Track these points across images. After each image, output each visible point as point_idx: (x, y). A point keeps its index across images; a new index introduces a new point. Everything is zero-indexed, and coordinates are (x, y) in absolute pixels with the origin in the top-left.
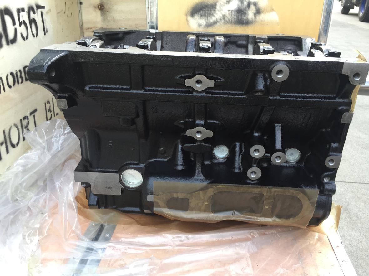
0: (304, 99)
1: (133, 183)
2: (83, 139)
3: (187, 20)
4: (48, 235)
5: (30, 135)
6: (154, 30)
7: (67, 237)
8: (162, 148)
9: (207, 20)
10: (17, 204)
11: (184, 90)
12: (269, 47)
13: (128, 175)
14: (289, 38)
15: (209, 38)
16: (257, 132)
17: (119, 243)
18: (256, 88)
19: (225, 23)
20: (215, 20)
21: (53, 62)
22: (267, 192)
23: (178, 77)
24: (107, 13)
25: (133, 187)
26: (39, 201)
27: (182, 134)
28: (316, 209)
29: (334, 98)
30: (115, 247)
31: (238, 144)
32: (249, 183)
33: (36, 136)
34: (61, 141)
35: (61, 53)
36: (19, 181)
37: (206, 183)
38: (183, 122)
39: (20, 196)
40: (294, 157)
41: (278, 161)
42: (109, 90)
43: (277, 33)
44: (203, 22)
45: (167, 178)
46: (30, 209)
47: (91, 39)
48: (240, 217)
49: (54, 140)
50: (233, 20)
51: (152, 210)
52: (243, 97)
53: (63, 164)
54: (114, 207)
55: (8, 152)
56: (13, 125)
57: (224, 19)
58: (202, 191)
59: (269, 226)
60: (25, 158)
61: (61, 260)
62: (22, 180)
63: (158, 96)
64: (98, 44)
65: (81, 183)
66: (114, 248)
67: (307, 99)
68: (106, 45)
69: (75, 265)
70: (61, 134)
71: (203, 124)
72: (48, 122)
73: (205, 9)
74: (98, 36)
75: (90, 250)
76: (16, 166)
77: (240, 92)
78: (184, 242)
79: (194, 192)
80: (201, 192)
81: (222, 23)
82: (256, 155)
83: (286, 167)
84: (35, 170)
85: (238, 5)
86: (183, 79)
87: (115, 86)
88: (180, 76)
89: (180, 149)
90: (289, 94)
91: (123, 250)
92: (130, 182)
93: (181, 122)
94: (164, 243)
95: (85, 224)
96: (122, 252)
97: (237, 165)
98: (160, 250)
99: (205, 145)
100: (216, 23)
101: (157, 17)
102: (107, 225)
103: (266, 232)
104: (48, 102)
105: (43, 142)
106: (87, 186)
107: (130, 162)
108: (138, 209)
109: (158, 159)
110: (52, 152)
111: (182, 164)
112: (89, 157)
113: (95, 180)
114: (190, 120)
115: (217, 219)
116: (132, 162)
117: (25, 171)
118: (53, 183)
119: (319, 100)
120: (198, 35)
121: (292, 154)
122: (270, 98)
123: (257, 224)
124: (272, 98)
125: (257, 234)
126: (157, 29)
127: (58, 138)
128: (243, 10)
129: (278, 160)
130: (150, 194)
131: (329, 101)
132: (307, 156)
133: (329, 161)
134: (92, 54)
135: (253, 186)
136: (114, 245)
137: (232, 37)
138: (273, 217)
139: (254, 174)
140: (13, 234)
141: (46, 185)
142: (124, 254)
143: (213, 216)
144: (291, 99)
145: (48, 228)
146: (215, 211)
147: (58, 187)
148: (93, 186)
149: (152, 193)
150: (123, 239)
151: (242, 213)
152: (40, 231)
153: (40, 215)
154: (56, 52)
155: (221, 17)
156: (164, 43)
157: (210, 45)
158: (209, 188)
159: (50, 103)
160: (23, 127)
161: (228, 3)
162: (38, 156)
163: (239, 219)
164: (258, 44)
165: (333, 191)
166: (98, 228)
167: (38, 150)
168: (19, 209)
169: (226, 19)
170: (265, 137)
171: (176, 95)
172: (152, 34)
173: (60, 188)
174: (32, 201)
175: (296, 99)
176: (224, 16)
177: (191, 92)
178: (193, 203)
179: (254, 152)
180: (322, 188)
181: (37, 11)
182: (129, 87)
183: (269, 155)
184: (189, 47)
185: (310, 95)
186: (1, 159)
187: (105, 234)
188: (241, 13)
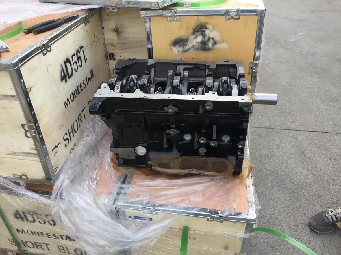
0: (224, 116)
1: (141, 153)
2: (113, 130)
3: (171, 49)
4: (100, 180)
5: (83, 124)
7: (110, 182)
8: (156, 136)
10: (82, 164)
11: (163, 112)
13: (139, 149)
14: (231, 65)
16: (204, 130)
17: (135, 185)
18: (199, 113)
21: (100, 105)
22: (209, 160)
24: (121, 34)
25: (142, 155)
26: (92, 162)
29: (239, 115)
31: (196, 133)
32: (200, 155)
33: (86, 124)
35: (103, 99)
37: (178, 155)
39: (82, 159)
40: (227, 139)
41: (213, 145)
42: (126, 112)
44: (181, 49)
45: (158, 153)
46: (88, 166)
51: (151, 168)
52: (194, 114)
53: (102, 139)
54: (132, 165)
55: (73, 136)
56: (75, 121)
57: (194, 48)
61: (108, 193)
65: (114, 152)
66: (133, 188)
67: (226, 116)
69: (115, 195)
71: (175, 127)
74: (119, 73)
75: (121, 188)
77: (192, 112)
78: (168, 184)
79: (172, 160)
80: (176, 160)
82: (202, 142)
84: (88, 146)
86: (163, 107)
87: (129, 110)
88: (162, 105)
89: (165, 137)
90: (216, 113)
91: (137, 189)
93: (164, 124)
95: (118, 174)
97: (195, 145)
98: (155, 188)
99: (177, 136)
100: (189, 50)
102: (129, 175)
104: (90, 101)
105: (91, 128)
106: (117, 154)
108: (145, 166)
109: (154, 141)
110: (96, 132)
111: (166, 145)
112: (117, 139)
113: (121, 152)
114: (169, 124)
116: (140, 143)
118: (98, 151)
127: (98, 125)
131: (237, 116)
135: (203, 157)
136: (133, 186)
138: (213, 172)
139: (202, 151)
140: (83, 180)
144: (218, 115)
145: (99, 176)
146: (184, 169)
148: (120, 154)
149: (151, 160)
150: (137, 183)
151: (197, 170)
153: (95, 170)
154: (101, 98)
158: (180, 158)
160: (79, 120)
163: (196, 173)
166: (124, 176)
171: (160, 114)
173: (102, 154)
174: (89, 162)
175: (220, 115)
177: (167, 113)
178: (172, 165)
180: (237, 158)
181: (81, 51)
183: (209, 142)
185: (227, 114)
186: (71, 140)
187: (128, 180)
188: (205, 44)
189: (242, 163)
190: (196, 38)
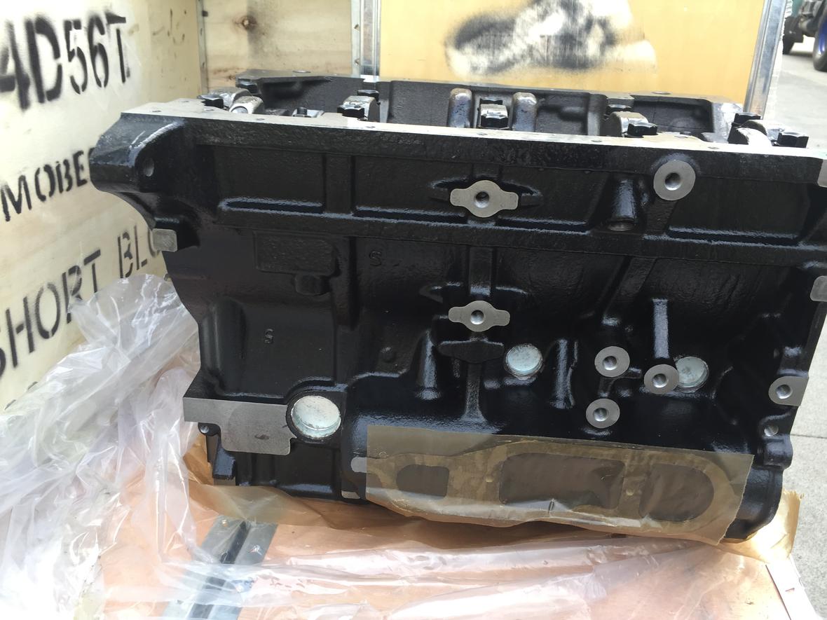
0: (725, 243)
1: (318, 428)
2: (205, 323)
3: (447, 57)
4: (121, 545)
5: (84, 310)
6: (372, 76)
7: (165, 552)
8: (388, 349)
9: (491, 57)
10: (50, 470)
11: (446, 214)
12: (640, 120)
13: (307, 409)
14: (682, 102)
15: (502, 98)
16: (610, 316)
17: (284, 568)
18: (617, 215)
19: (532, 65)
20: (511, 58)
21: (150, 142)
22: (633, 458)
23: (435, 184)
24: (263, 37)
25: (318, 436)
26: (100, 465)
27: (435, 317)
28: (744, 502)
29: (795, 242)
30: (277, 579)
31: (563, 344)
32: (590, 434)
33: (97, 314)
34: (154, 325)
35: (167, 124)
36: (56, 414)
37: (488, 433)
38: (440, 288)
39: (56, 450)
40: (692, 378)
41: (658, 386)
42: (274, 212)
43: (654, 90)
44: (483, 60)
45: (399, 419)
46: (79, 481)
47: (232, 93)
48: (568, 515)
49: (137, 323)
50: (551, 58)
51: (361, 491)
52: (583, 234)
53: (156, 378)
54: (271, 482)
55: (31, 348)
56: (45, 286)
57: (531, 55)
58: (481, 452)
59: (630, 537)
60: (73, 363)
61: (150, 605)
62: (62, 414)
63: (386, 228)
64: (251, 104)
65: (197, 423)
66: (276, 582)
67: (733, 243)
68: (266, 108)
70: (154, 309)
71: (488, 294)
72: (125, 281)
73: (488, 31)
74: (248, 87)
75: (216, 583)
76: (50, 381)
77: (576, 223)
78: (434, 571)
79: (461, 453)
80: (478, 455)
81: (526, 65)
82: (609, 369)
83: (673, 398)
84: (93, 393)
85: (565, 25)
86: (446, 189)
87: (288, 203)
88: (440, 182)
89: (429, 353)
90: (689, 230)
91: (295, 588)
92: (310, 425)
93: (436, 288)
94: (390, 572)
95: (205, 520)
96: (294, 592)
97: (560, 393)
98: (382, 587)
99: (490, 343)
100: (513, 64)
101: (380, 47)
102: (256, 525)
103: (624, 550)
104: (126, 235)
105: (113, 327)
106: (212, 432)
107: (313, 379)
108: (327, 489)
109: (376, 374)
110: (132, 349)
111: (434, 388)
112: (219, 366)
113: (230, 419)
114: (458, 285)
115: (512, 519)
116: (318, 379)
117: (69, 394)
118: (133, 423)
119: (760, 245)
120: (475, 90)
121: (688, 370)
122: (646, 237)
123: (607, 533)
124: (652, 237)
125: (603, 557)
126: (378, 74)
127: (147, 319)
128: (575, 35)
129: (659, 384)
130: (360, 456)
131: (783, 249)
132: (723, 374)
133: (779, 388)
134: (238, 127)
135: (600, 442)
136: (275, 575)
137: (550, 97)
138: (643, 517)
139: (603, 413)
140: (40, 541)
141: (116, 426)
142: (297, 595)
143: (503, 511)
144: (696, 241)
145: (119, 529)
146: (508, 499)
147: (143, 431)
148: (227, 432)
149: (363, 454)
150: (293, 560)
151: (570, 507)
152: (101, 535)
153: (102, 498)
154: (158, 120)
155: (524, 50)
156: (395, 107)
157: (505, 113)
158: (497, 445)
159: (128, 238)
160: (69, 291)
161: (540, 20)
162: (101, 359)
163: (565, 520)
164: (615, 112)
165: (786, 460)
166: (233, 531)
167: (102, 344)
168: (54, 481)
169: (536, 55)
170: (629, 329)
171: (428, 225)
172: (369, 86)
173: (149, 435)
174: (84, 463)
175: (706, 242)
176: (531, 49)
177: (464, 221)
178: (458, 478)
179: (605, 364)
180: (759, 452)
181: (108, 29)
182: (319, 205)
183: (639, 371)
184: (456, 116)
185: (740, 233)
186: (15, 363)
187: (251, 546)
188: (571, 43)
189: (777, 477)
190: (543, 17)
